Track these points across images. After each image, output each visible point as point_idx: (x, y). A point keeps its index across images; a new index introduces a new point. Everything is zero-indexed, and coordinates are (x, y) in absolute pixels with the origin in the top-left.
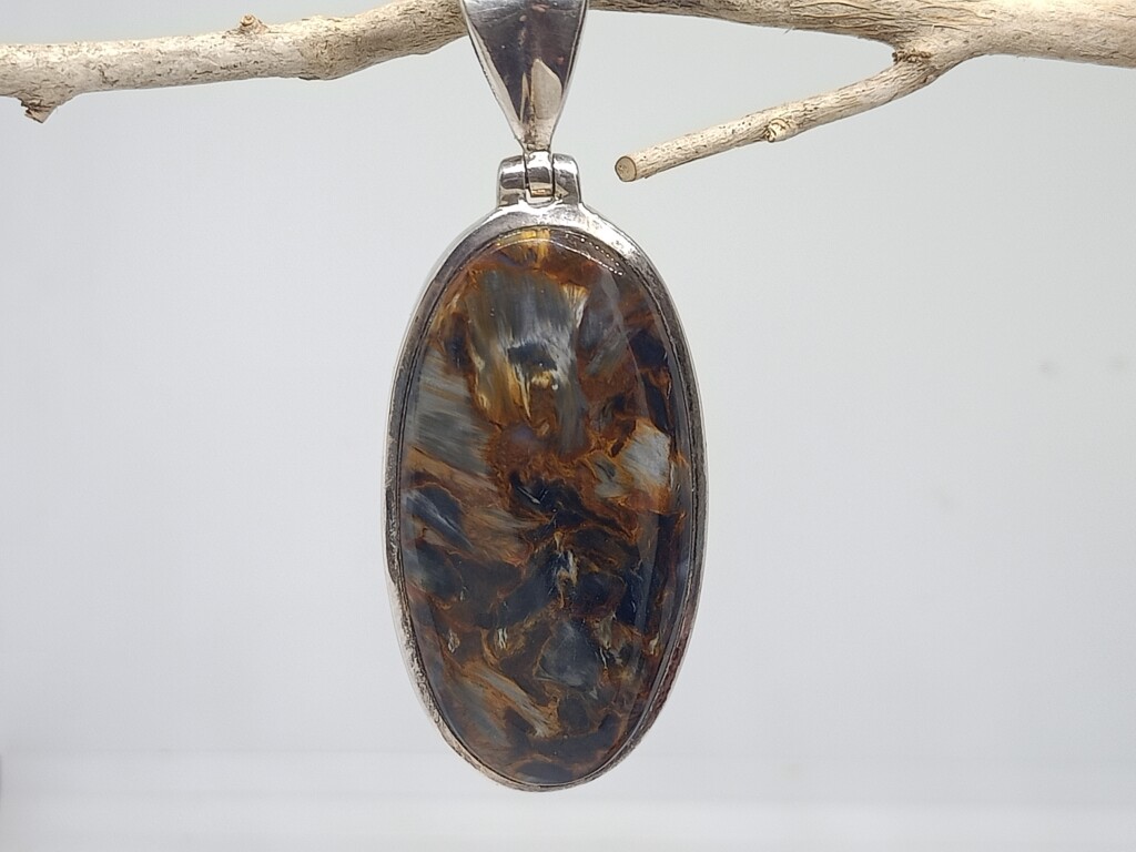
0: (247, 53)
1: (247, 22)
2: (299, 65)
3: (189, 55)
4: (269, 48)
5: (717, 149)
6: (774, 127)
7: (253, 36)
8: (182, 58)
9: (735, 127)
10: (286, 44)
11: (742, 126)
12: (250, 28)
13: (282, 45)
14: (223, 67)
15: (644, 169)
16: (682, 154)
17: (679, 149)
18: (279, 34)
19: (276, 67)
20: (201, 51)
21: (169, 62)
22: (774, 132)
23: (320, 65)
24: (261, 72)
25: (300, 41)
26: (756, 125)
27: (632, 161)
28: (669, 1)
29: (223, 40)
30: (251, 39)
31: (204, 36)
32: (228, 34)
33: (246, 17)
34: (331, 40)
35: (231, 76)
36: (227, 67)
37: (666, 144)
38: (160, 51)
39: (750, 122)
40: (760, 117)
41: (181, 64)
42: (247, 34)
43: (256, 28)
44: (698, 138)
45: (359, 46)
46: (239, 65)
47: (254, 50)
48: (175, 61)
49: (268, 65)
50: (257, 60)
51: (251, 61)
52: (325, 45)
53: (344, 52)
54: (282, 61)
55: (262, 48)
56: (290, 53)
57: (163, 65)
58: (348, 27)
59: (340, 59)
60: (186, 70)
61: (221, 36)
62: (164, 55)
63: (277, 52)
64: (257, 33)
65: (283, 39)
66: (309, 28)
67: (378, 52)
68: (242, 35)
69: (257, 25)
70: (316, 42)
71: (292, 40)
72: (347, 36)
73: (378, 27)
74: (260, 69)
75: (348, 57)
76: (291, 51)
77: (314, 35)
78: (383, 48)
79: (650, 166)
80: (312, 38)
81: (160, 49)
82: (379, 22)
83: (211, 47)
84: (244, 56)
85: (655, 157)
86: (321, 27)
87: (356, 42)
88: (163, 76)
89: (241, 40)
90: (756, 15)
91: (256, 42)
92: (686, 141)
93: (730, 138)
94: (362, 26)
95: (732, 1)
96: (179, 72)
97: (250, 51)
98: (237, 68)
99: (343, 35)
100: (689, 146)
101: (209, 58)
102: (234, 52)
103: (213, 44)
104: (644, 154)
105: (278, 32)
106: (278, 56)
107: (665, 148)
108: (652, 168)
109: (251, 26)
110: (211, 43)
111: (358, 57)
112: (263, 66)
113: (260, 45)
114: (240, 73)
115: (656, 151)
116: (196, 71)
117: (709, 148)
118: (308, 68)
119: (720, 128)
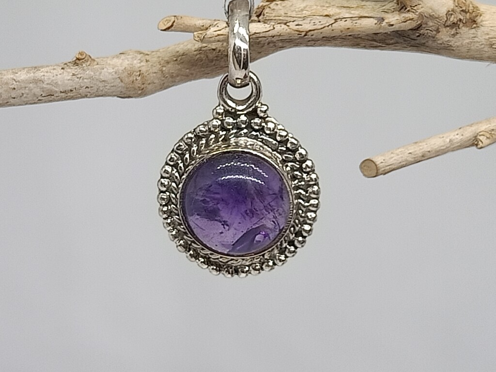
0: (81, 81)
1: (80, 57)
2: (119, 89)
3: (36, 83)
4: (97, 77)
5: (438, 154)
6: (481, 138)
7: (85, 68)
8: (31, 85)
9: (452, 137)
10: (110, 73)
11: (457, 137)
12: (83, 62)
13: (107, 74)
14: (62, 91)
15: (383, 169)
16: (412, 158)
17: (410, 154)
18: (104, 66)
19: (102, 91)
20: (46, 79)
21: (21, 88)
22: (481, 141)
23: (135, 89)
24: (91, 95)
25: (121, 71)
26: (467, 136)
27: (374, 163)
28: (401, 43)
29: (62, 70)
30: (84, 70)
31: (48, 68)
32: (66, 65)
33: (80, 53)
34: (144, 69)
35: (68, 98)
36: (66, 91)
37: (400, 150)
38: (15, 80)
39: (462, 133)
40: (470, 130)
41: (30, 90)
42: (81, 66)
43: (87, 62)
44: (423, 145)
45: (164, 74)
46: (74, 90)
47: (85, 79)
48: (26, 87)
49: (96, 89)
50: (88, 86)
51: (83, 86)
52: (138, 73)
53: (152, 78)
54: (107, 86)
55: (92, 77)
56: (113, 81)
57: (17, 91)
58: (155, 59)
59: (149, 84)
60: (34, 94)
61: (61, 68)
62: (18, 83)
63: (103, 79)
64: (89, 65)
65: (108, 69)
66: (126, 61)
67: (178, 78)
68: (77, 67)
69: (88, 59)
70: (132, 72)
71: (114, 70)
72: (155, 67)
73: (179, 60)
74: (89, 92)
75: (155, 82)
76: (113, 79)
77: (131, 66)
78: (182, 75)
79: (388, 167)
80: (129, 68)
81: (15, 78)
82: (180, 56)
83: (53, 76)
84: (78, 83)
85: (392, 160)
86: (135, 60)
87: (162, 71)
88: (17, 98)
89: (76, 70)
90: (467, 54)
91: (87, 72)
92: (415, 148)
93: (448, 146)
94: (166, 59)
95: (450, 44)
96: (29, 96)
97: (83, 79)
98: (72, 92)
99: (152, 65)
100: (418, 152)
101: (52, 85)
102: (71, 80)
103: (55, 74)
104: (383, 158)
105: (103, 64)
106: (104, 83)
107: (399, 153)
108: (390, 168)
109: (84, 60)
110: (53, 73)
111: (163, 82)
112: (92, 90)
113: (91, 74)
114: (75, 95)
115: (392, 155)
116: (42, 95)
117: (432, 153)
118: (126, 91)
119: (440, 138)
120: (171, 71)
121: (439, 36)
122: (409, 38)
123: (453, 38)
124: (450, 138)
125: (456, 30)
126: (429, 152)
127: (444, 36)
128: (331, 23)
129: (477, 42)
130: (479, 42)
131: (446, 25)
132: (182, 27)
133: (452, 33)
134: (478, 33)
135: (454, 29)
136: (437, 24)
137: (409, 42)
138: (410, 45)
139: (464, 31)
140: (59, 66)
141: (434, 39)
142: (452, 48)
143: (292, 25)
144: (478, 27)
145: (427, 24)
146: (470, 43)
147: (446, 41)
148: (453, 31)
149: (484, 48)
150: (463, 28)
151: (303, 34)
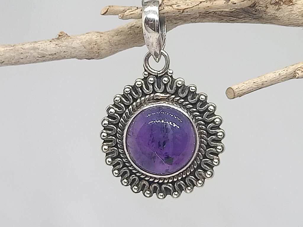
1: (61, 34)
2: (84, 53)
4: (70, 46)
5: (272, 83)
6: (298, 72)
7: (63, 41)
8: (32, 51)
10: (77, 43)
11: (283, 72)
12: (62, 37)
13: (76, 44)
14: (50, 54)
15: (238, 93)
16: (256, 86)
17: (254, 83)
18: (75, 39)
19: (74, 54)
20: (40, 48)
21: (26, 53)
22: (298, 73)
23: (94, 53)
24: (67, 56)
25: (84, 42)
26: (290, 71)
27: (232, 89)
28: (248, 17)
29: (50, 42)
30: (62, 42)
31: (42, 42)
32: (53, 40)
33: (60, 32)
34: (98, 41)
35: (54, 58)
36: (52, 54)
37: (248, 81)
38: (22, 48)
39: (287, 70)
40: (292, 68)
41: (31, 54)
42: (61, 40)
43: (65, 37)
44: (263, 78)
45: (111, 44)
46: (57, 53)
47: (63, 47)
48: (29, 52)
49: (70, 53)
50: (64, 51)
51: (62, 51)
52: (95, 43)
53: (104, 46)
54: (76, 51)
55: (67, 45)
56: (80, 48)
57: (24, 54)
58: (106, 35)
59: (102, 50)
60: (34, 56)
61: (49, 41)
62: (24, 50)
63: (74, 47)
64: (65, 39)
65: (76, 41)
66: (88, 36)
67: (119, 46)
68: (58, 40)
69: (65, 36)
70: (91, 42)
71: (80, 41)
72: (105, 39)
73: (119, 34)
74: (66, 55)
75: (106, 48)
76: (80, 46)
77: (91, 39)
78: (121, 44)
79: (241, 91)
80: (89, 41)
81: (23, 47)
82: (119, 32)
83: (45, 46)
84: (59, 49)
85: (243, 87)
86: (94, 36)
87: (109, 42)
88: (24, 58)
89: (58, 42)
90: (288, 21)
91: (65, 43)
92: (257, 79)
93: (278, 77)
94: (112, 35)
95: (276, 15)
96: (30, 57)
97: (62, 47)
98: (56, 55)
99: (104, 39)
100: (259, 82)
101: (44, 50)
102: (55, 47)
103: (46, 45)
104: (238, 86)
105: (74, 39)
106: (74, 49)
107: (248, 83)
108: (242, 92)
109: (62, 36)
110: (45, 44)
111: (111, 49)
112: (68, 53)
113: (66, 44)
114: (58, 57)
115: (244, 84)
116: (38, 56)
117: (268, 82)
118: (88, 54)
119: (273, 73)
120: (115, 42)
121: (268, 10)
122: (252, 14)
123: (277, 11)
124: (280, 73)
125: (279, 6)
126: (266, 81)
127: (271, 10)
128: (198, 4)
129: (294, 13)
130: (295, 14)
131: (271, 3)
132: (113, 12)
133: (277, 8)
134: (294, 8)
135: (277, 6)
136: (266, 3)
137: (252, 16)
138: (253, 18)
139: (284, 7)
140: (49, 40)
141: (266, 12)
142: (278, 18)
143: (175, 7)
144: (294, 4)
145: (259, 3)
146: (289, 14)
147: (273, 14)
148: (277, 7)
149: (298, 17)
150: (284, 5)
151: (181, 11)
